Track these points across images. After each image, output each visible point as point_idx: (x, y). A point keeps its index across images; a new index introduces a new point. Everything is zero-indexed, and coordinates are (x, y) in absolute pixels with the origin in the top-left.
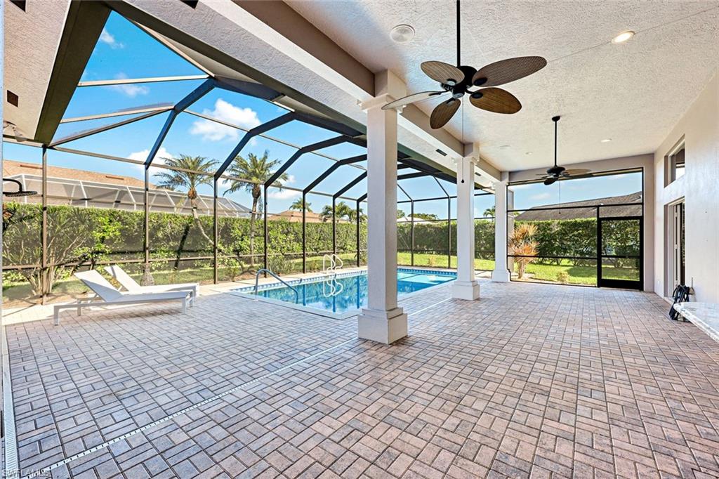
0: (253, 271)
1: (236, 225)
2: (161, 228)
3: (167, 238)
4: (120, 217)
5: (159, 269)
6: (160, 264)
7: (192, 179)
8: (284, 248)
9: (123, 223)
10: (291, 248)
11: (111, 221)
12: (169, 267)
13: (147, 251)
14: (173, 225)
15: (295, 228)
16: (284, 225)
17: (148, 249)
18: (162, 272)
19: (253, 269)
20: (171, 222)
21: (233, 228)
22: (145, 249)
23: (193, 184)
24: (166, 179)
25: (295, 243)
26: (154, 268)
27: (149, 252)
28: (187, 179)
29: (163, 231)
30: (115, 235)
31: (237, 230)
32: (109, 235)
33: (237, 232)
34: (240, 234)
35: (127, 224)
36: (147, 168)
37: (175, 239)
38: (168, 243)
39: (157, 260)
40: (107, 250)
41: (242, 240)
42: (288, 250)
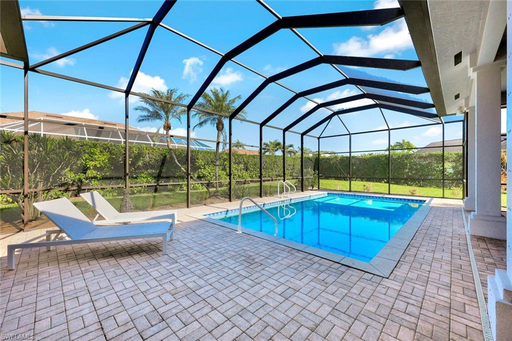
0: (218, 195)
1: (200, 156)
2: (141, 158)
3: (146, 166)
4: (109, 149)
5: (140, 192)
6: (140, 188)
7: (167, 113)
8: (236, 175)
9: (111, 154)
10: (241, 176)
11: (101, 152)
12: (147, 190)
13: (127, 177)
14: (151, 156)
15: (245, 159)
16: (236, 157)
17: (128, 174)
18: (142, 195)
19: (217, 194)
20: (149, 153)
21: (197, 159)
22: (126, 175)
23: (168, 117)
24: (145, 113)
25: (244, 171)
26: (135, 192)
27: (129, 178)
28: (162, 113)
29: (142, 160)
30: (104, 163)
31: (201, 161)
32: (100, 163)
33: (200, 162)
34: (203, 164)
35: (114, 155)
36: (127, 96)
37: (152, 167)
38: (147, 170)
39: (138, 185)
40: (98, 176)
41: (205, 168)
42: (239, 177)
